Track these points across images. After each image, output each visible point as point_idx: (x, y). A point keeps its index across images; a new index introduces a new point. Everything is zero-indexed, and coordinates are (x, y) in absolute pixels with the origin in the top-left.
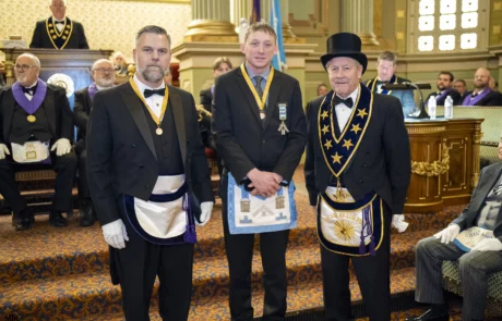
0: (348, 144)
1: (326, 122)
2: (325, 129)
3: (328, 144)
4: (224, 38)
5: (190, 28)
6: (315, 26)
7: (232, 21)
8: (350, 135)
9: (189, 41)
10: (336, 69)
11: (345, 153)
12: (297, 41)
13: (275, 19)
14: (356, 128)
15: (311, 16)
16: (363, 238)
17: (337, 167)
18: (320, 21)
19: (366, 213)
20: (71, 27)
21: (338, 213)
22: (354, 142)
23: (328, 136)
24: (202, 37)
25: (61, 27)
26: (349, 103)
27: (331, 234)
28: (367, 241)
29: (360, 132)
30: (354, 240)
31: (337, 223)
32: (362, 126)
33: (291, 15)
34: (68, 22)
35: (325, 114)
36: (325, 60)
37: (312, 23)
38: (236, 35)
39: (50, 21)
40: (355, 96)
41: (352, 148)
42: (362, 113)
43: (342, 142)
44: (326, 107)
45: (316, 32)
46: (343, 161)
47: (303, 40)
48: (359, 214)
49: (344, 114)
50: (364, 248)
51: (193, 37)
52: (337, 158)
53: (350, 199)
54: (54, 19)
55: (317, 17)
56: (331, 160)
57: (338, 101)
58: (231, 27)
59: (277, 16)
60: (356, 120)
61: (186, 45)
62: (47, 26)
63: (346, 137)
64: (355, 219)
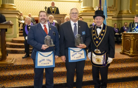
0: (100, 38)
1: (94, 33)
2: (94, 35)
3: (95, 39)
4: (91, 11)
5: (82, 9)
6: (113, 8)
8: (101, 36)
10: (97, 19)
11: (99, 41)
12: (110, 12)
13: (105, 6)
14: (102, 35)
15: (112, 5)
16: (103, 62)
17: (97, 44)
18: (115, 7)
20: (56, 8)
21: (97, 56)
22: (102, 38)
23: (95, 36)
24: (86, 11)
26: (100, 28)
27: (95, 61)
28: (104, 63)
29: (103, 36)
30: (101, 63)
31: (96, 59)
32: (104, 34)
34: (55, 7)
35: (94, 31)
36: (94, 17)
37: (112, 7)
39: (51, 7)
40: (102, 26)
41: (101, 40)
42: (104, 31)
43: (98, 38)
44: (94, 29)
45: (114, 10)
46: (99, 43)
47: (112, 12)
48: (103, 56)
49: (99, 31)
50: (103, 65)
51: (84, 11)
52: (97, 42)
53: (100, 53)
54: (52, 7)
55: (114, 6)
56: (95, 43)
57: (97, 27)
58: (93, 8)
59: (106, 6)
60: (102, 32)
61: (82, 13)
62: (50, 8)
63: (100, 37)
64: (101, 58)
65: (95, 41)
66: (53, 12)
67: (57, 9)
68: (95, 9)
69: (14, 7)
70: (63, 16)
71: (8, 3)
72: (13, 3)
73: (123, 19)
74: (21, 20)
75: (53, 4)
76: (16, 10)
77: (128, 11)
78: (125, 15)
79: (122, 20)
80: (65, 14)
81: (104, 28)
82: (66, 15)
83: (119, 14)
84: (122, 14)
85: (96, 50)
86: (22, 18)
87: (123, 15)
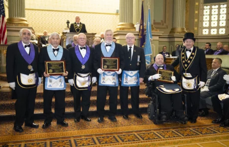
0: (189, 62)
1: (183, 55)
2: (183, 57)
3: (184, 62)
4: (131, 29)
6: (163, 25)
7: (134, 23)
9: (119, 30)
10: (187, 42)
11: (188, 64)
12: (156, 31)
14: (191, 58)
15: (162, 21)
16: (194, 87)
17: (186, 68)
19: (195, 80)
21: (188, 80)
22: (191, 61)
23: (184, 60)
24: (123, 29)
25: (78, 25)
26: (190, 51)
27: (185, 86)
30: (192, 87)
31: (187, 83)
32: (193, 57)
33: (154, 20)
34: (81, 23)
35: (183, 53)
36: (184, 40)
37: (162, 23)
38: (135, 28)
39: (75, 23)
40: (192, 49)
42: (193, 54)
43: (187, 61)
44: (183, 51)
45: (164, 27)
46: (188, 66)
47: (158, 30)
48: (193, 80)
49: (189, 54)
50: (194, 89)
51: (120, 29)
52: (186, 65)
53: (190, 76)
55: (164, 21)
56: (184, 66)
57: (187, 50)
58: (133, 25)
60: (191, 55)
61: (117, 31)
62: (74, 25)
63: (189, 60)
64: (192, 82)
65: (184, 64)
66: (78, 30)
67: (84, 26)
68: (135, 26)
69: (25, 22)
70: (92, 36)
71: (18, 17)
72: (24, 17)
73: (176, 39)
74: (33, 40)
76: (29, 26)
77: (183, 29)
78: (178, 34)
79: (174, 41)
80: (95, 33)
81: (194, 51)
83: (171, 32)
84: (174, 32)
87: (176, 35)
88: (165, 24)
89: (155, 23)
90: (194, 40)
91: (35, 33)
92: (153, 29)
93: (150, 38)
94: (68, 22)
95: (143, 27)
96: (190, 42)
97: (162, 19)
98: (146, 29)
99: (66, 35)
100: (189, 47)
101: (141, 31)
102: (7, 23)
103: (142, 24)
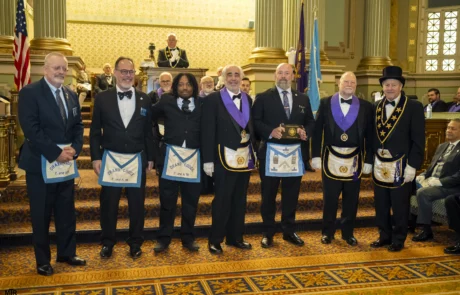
0: (389, 126)
1: (379, 114)
2: (379, 117)
3: (379, 126)
5: (254, 53)
6: (344, 51)
7: (284, 47)
8: (391, 121)
9: (253, 62)
10: (388, 85)
11: (387, 130)
12: (330, 63)
14: (394, 118)
15: (341, 43)
16: (395, 178)
17: (382, 138)
18: (348, 47)
19: (398, 164)
21: (384, 164)
22: (392, 125)
23: (379, 121)
24: (263, 60)
26: (393, 104)
27: (379, 175)
28: (397, 179)
29: (396, 120)
30: (391, 179)
31: (382, 169)
32: (397, 117)
33: (326, 43)
35: (380, 109)
36: (382, 80)
37: (341, 49)
38: (287, 58)
41: (391, 128)
42: (399, 110)
43: (386, 125)
44: (381, 105)
45: (346, 55)
46: (386, 135)
47: (334, 62)
48: (394, 164)
49: (390, 109)
50: (395, 183)
51: (257, 59)
52: (383, 133)
53: (389, 156)
55: (345, 44)
56: (380, 134)
57: (387, 103)
58: (282, 53)
59: (316, 46)
60: (395, 113)
61: (251, 65)
62: (166, 52)
63: (389, 122)
65: (380, 130)
68: (287, 54)
69: (67, 48)
70: (199, 74)
71: (52, 36)
72: (65, 36)
73: (370, 81)
74: (82, 82)
75: (172, 41)
76: (74, 55)
77: (385, 60)
78: (375, 70)
79: (367, 85)
80: (206, 67)
81: (400, 104)
82: (207, 70)
83: (360, 67)
84: (367, 67)
85: (380, 150)
86: (86, 76)
87: (370, 71)
88: (347, 50)
89: (328, 48)
90: (402, 81)
91: (87, 69)
92: (323, 60)
93: (318, 79)
94: (152, 48)
95: (303, 56)
96: (393, 85)
97: (342, 41)
98: (308, 61)
99: (149, 72)
100: (392, 96)
101: (299, 64)
102: (30, 49)
103: (301, 50)
